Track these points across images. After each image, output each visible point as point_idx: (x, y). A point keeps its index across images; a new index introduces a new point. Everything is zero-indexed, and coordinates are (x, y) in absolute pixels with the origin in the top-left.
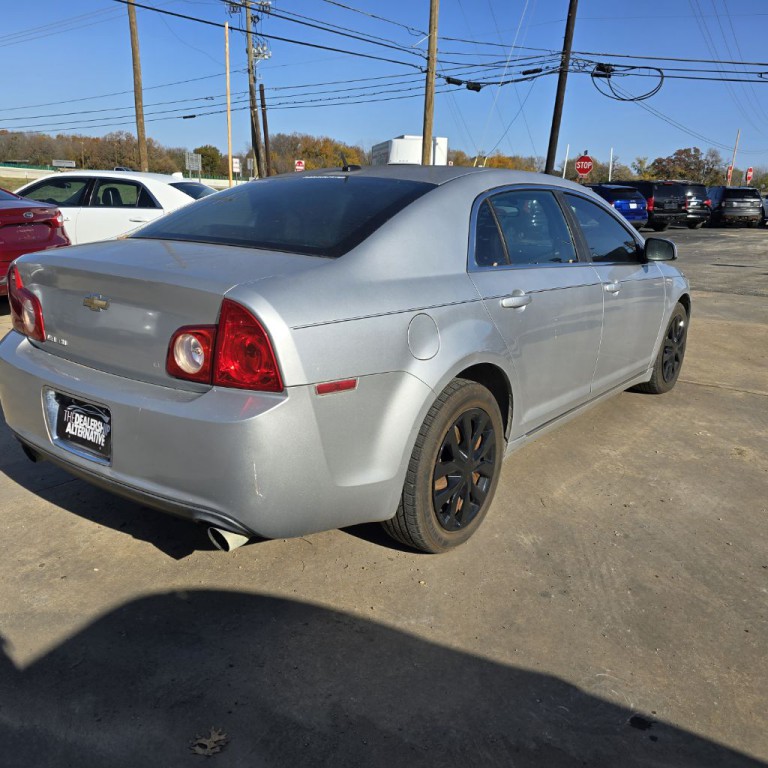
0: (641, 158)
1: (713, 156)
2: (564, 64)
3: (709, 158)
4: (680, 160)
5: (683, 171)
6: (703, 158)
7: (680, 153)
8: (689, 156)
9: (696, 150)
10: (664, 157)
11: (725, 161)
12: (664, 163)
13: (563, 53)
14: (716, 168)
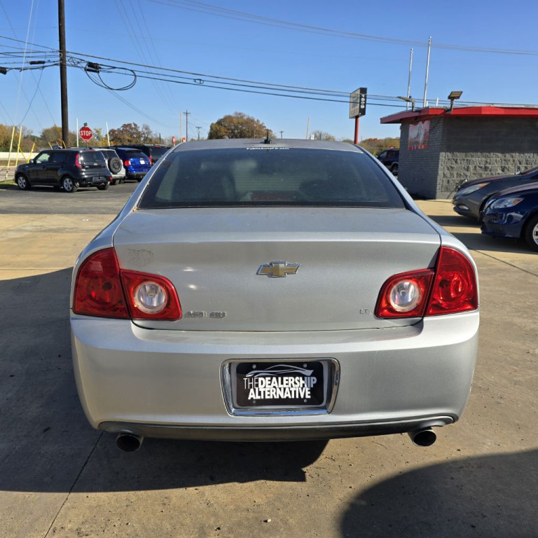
1: (146, 129)
2: (63, 59)
3: (144, 130)
4: (126, 130)
5: (130, 138)
6: (140, 130)
7: (125, 126)
8: (131, 128)
9: (135, 125)
10: (116, 129)
11: (154, 133)
12: (116, 133)
13: (60, 52)
14: (150, 137)
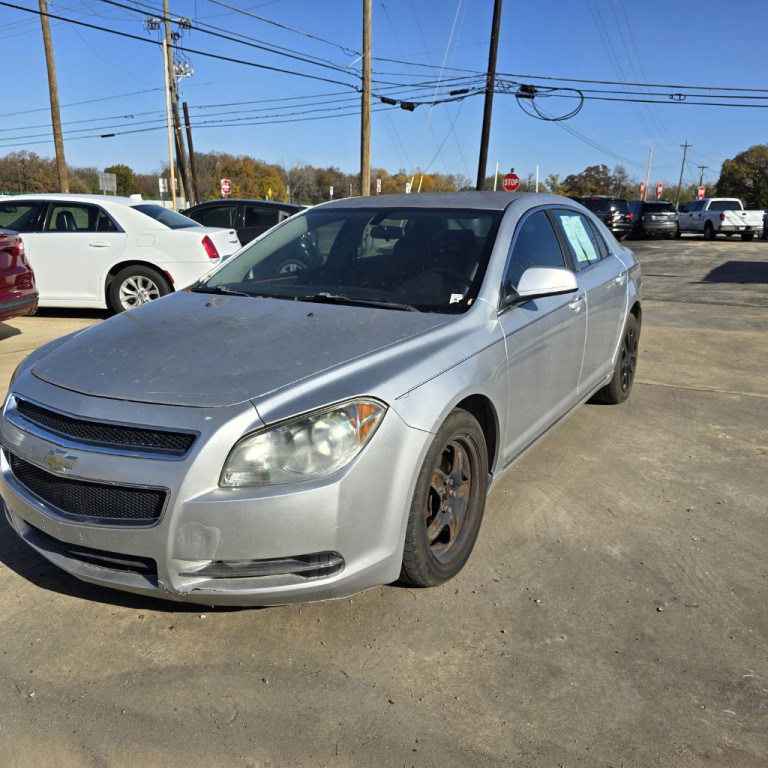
0: (554, 175)
1: (620, 172)
2: (490, 85)
3: (616, 174)
4: (590, 176)
5: (594, 187)
6: (611, 174)
7: (589, 170)
8: (598, 172)
9: (604, 167)
10: (576, 174)
11: (631, 177)
12: (576, 180)
13: (488, 75)
14: (623, 183)
